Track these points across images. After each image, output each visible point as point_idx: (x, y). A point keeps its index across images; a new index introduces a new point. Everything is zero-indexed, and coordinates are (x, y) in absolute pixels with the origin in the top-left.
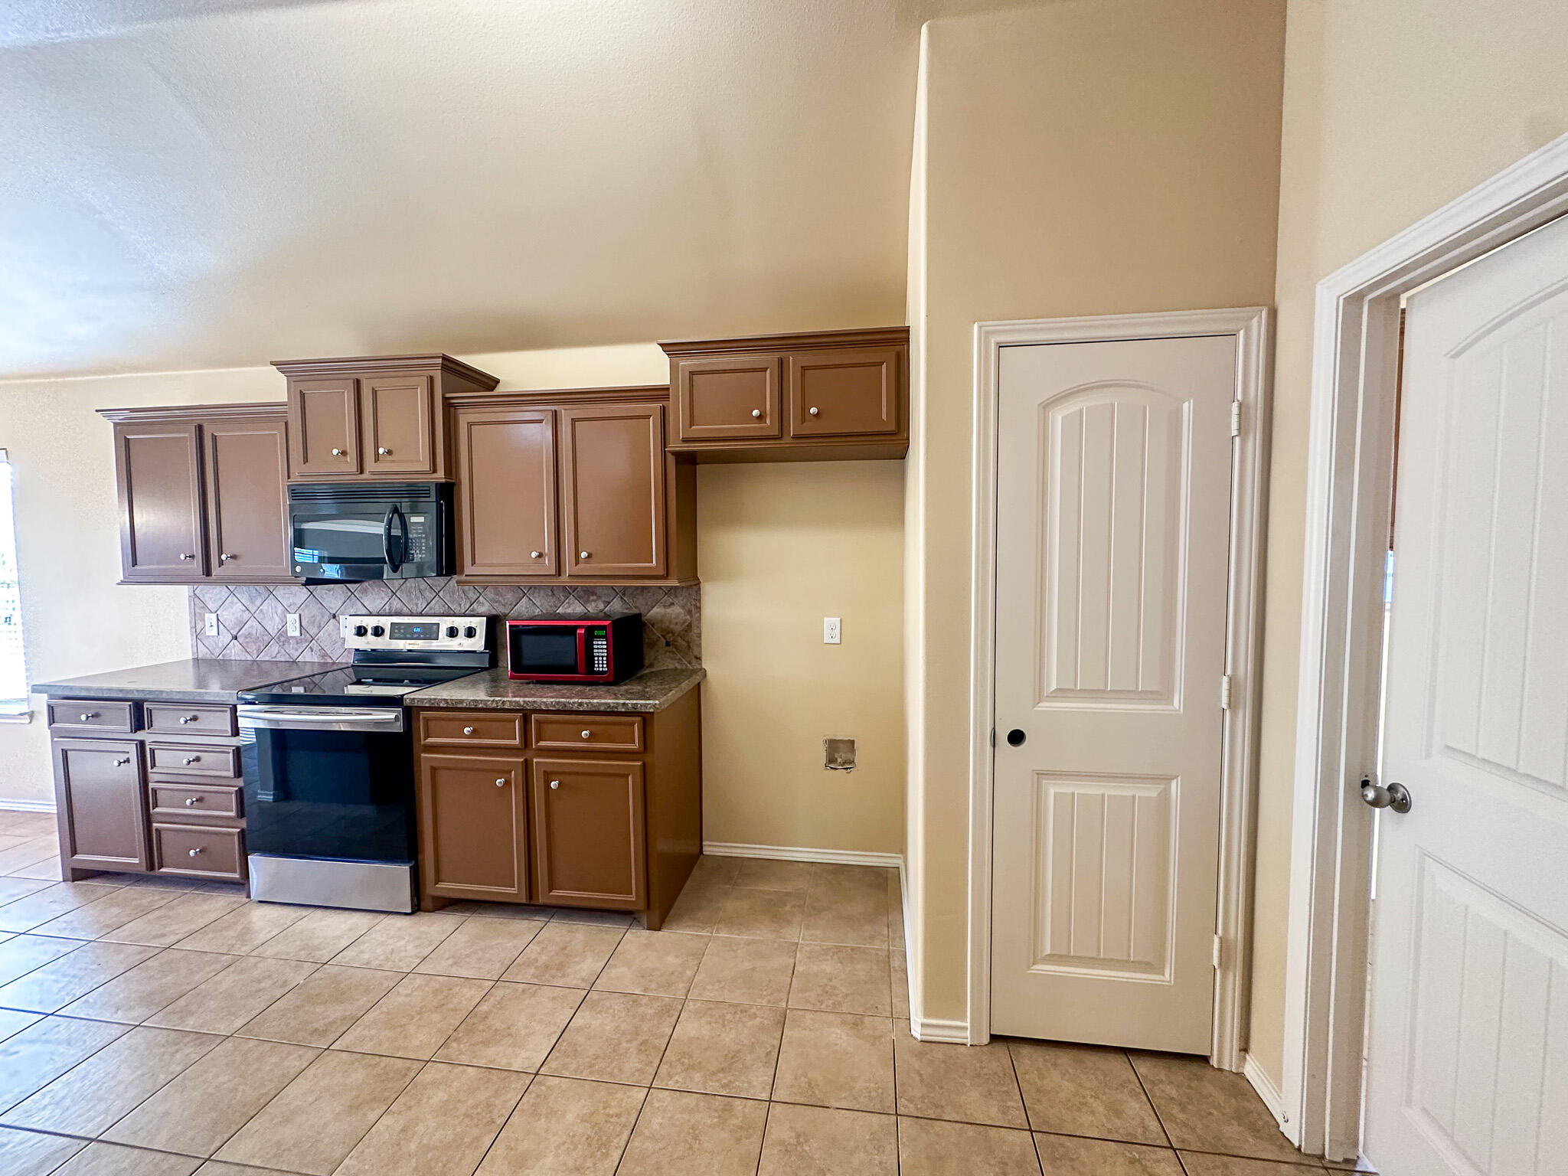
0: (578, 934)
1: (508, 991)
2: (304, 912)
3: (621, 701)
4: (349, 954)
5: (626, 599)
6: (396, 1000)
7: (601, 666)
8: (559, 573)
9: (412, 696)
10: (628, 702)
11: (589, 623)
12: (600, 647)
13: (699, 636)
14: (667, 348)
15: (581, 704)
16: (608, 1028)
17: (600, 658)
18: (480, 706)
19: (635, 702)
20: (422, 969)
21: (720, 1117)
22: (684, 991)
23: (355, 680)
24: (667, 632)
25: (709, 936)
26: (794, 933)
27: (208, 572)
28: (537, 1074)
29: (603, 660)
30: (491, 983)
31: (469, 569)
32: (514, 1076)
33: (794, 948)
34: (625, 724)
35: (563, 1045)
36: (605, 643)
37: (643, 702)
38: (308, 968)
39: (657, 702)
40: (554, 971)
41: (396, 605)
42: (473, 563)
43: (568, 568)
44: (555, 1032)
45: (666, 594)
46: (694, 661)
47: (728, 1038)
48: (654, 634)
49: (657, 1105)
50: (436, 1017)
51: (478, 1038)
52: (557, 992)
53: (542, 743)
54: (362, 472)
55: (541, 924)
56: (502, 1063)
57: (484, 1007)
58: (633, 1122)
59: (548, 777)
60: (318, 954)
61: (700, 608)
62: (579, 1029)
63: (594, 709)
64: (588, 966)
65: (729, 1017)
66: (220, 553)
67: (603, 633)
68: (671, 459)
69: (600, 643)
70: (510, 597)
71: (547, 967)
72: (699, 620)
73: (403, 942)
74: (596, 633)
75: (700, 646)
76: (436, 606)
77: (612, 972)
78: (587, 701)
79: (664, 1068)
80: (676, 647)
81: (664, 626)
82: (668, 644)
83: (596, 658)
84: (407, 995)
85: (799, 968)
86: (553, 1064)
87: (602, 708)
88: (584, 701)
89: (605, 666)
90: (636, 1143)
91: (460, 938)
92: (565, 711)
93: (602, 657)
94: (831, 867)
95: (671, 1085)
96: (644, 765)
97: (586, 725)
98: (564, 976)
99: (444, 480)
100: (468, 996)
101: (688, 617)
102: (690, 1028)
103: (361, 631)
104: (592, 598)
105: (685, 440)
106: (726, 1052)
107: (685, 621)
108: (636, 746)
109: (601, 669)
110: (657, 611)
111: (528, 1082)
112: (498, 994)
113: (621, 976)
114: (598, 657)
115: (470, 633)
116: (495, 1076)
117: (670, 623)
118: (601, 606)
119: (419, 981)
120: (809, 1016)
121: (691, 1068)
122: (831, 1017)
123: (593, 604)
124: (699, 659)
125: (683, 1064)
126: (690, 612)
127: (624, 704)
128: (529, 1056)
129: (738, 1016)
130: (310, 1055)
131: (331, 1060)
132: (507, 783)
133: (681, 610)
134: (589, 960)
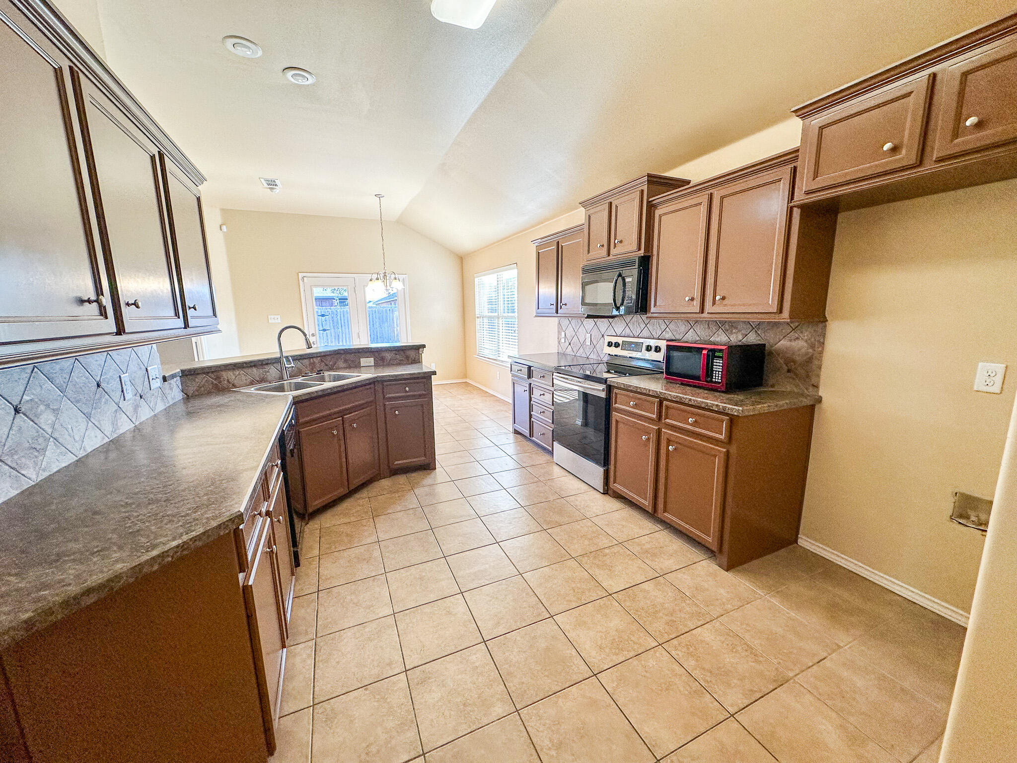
0: (675, 544)
1: (622, 551)
2: (567, 474)
3: (716, 403)
4: (572, 498)
5: (759, 332)
6: (576, 526)
7: (717, 378)
8: (702, 311)
9: (613, 380)
10: (720, 404)
11: (712, 347)
12: (718, 365)
13: (820, 367)
14: (799, 113)
15: (690, 400)
16: (658, 600)
17: (717, 372)
18: (639, 390)
19: (725, 405)
20: (593, 519)
21: (690, 693)
22: (718, 614)
23: (606, 370)
24: (789, 361)
25: (761, 595)
26: (842, 638)
27: (557, 312)
28: (610, 595)
29: (719, 374)
30: (617, 543)
31: (653, 309)
32: (600, 588)
33: (835, 647)
34: (718, 420)
35: (630, 591)
36: (721, 362)
37: (731, 406)
38: (556, 496)
39: (741, 408)
40: (649, 555)
41: (627, 331)
42: (655, 305)
43: (708, 307)
44: (631, 583)
45: (793, 330)
46: (811, 389)
47: (728, 659)
48: (778, 360)
49: (658, 654)
50: (586, 542)
51: (597, 562)
52: (643, 566)
53: (667, 421)
54: (609, 255)
55: (657, 529)
56: (600, 579)
57: (607, 551)
58: (640, 652)
59: (669, 442)
60: (562, 492)
61: (823, 344)
62: (645, 591)
63: (697, 405)
64: (669, 563)
65: (739, 648)
66: (561, 302)
67: (720, 354)
68: (797, 213)
69: (718, 361)
70: (683, 328)
71: (647, 552)
72: (821, 353)
73: (593, 504)
74: (717, 354)
75: (818, 376)
76: (645, 333)
77: (679, 575)
78: (694, 398)
79: (675, 642)
80: (796, 375)
81: (787, 355)
82: (789, 371)
83: (714, 372)
84: (581, 527)
85: (827, 663)
86: (620, 596)
87: (703, 405)
88: (692, 398)
89: (720, 378)
90: (635, 662)
91: (617, 515)
92: (680, 402)
93: (719, 371)
94: (932, 616)
95: (673, 653)
96: (728, 451)
97: (693, 414)
98: (652, 560)
99: (643, 255)
100: (604, 542)
101: (810, 350)
102: (706, 634)
103: (610, 344)
104: (734, 331)
105: (808, 193)
106: (721, 665)
107: (807, 354)
108: (722, 437)
109: (717, 380)
110: (784, 343)
111: (604, 595)
112: (616, 549)
113: (685, 580)
114: (716, 371)
115: (658, 350)
116: (593, 583)
117: (793, 354)
118: (740, 337)
119: (590, 524)
120: (808, 697)
121: (690, 654)
122: (834, 715)
123: (735, 336)
124: (816, 387)
125: (688, 649)
126: (812, 346)
127: (717, 405)
128: (614, 584)
129: (747, 654)
130: (540, 529)
131: (544, 534)
132: (649, 439)
133: (805, 344)
134: (671, 561)
